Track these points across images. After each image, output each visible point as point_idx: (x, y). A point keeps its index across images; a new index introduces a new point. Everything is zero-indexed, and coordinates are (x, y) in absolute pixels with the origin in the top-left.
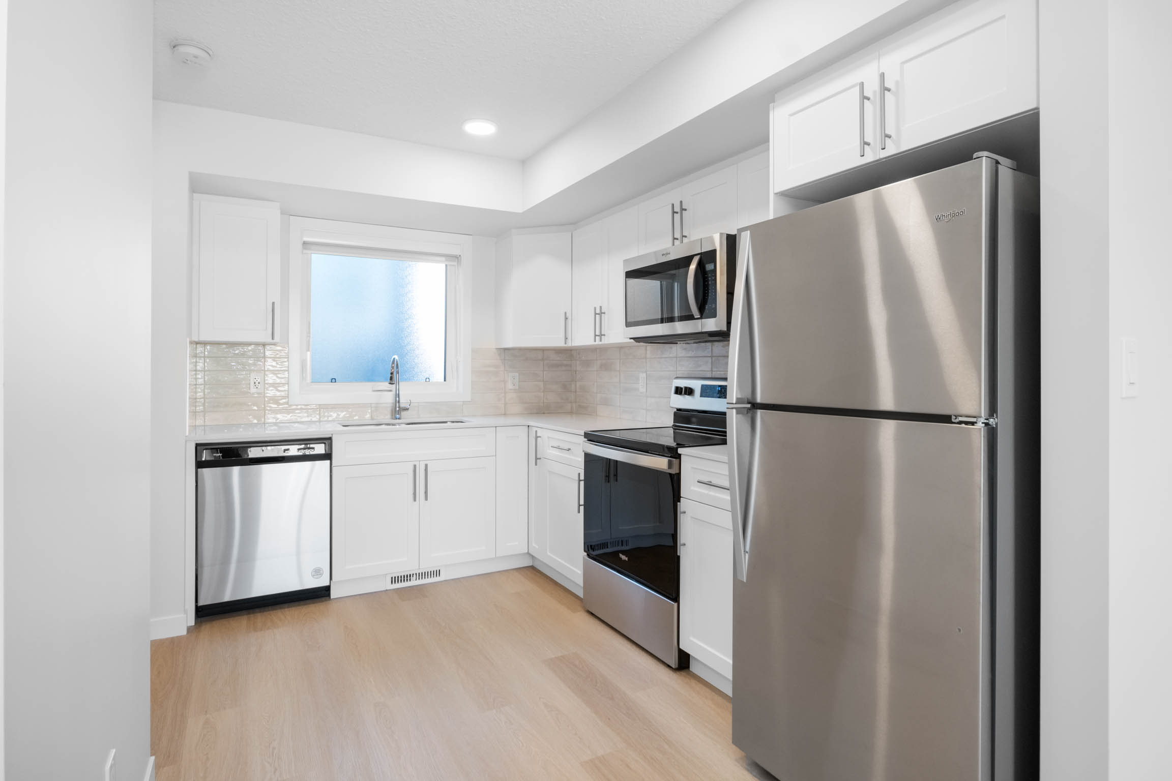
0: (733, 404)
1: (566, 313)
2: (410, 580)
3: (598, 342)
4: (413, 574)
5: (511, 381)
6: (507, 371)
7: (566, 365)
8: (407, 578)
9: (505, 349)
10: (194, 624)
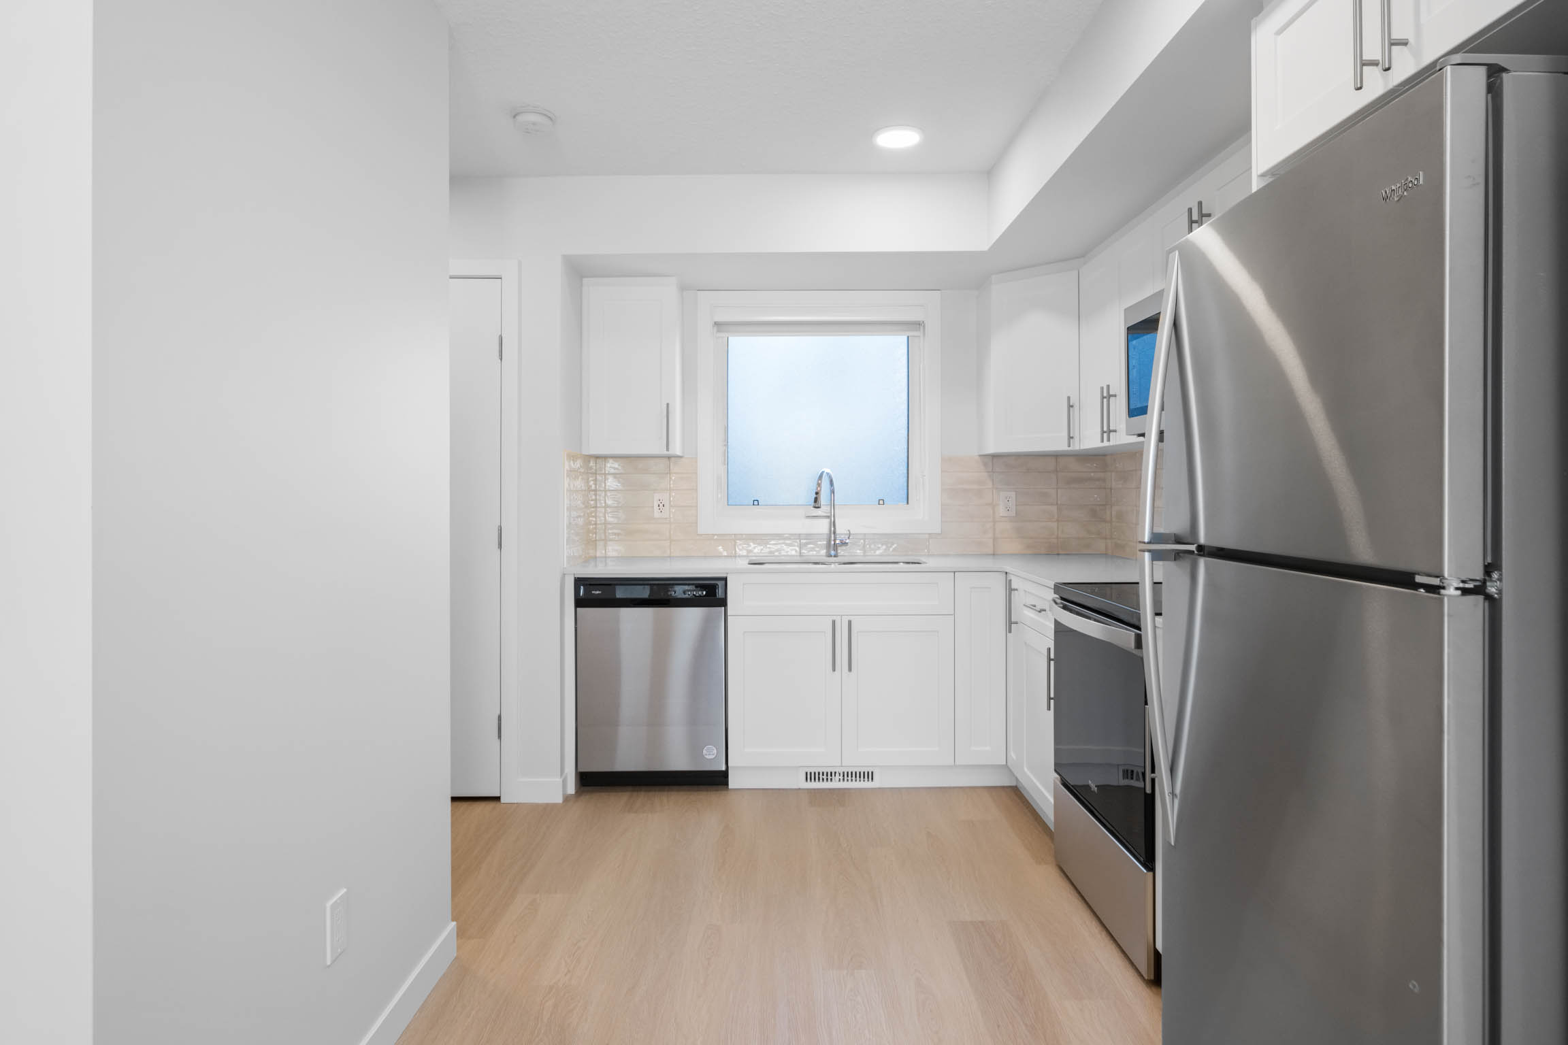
0: (1144, 543)
1: (1069, 398)
2: (831, 779)
3: (1106, 444)
4: (835, 773)
5: (1004, 503)
6: (997, 488)
7: (1098, 480)
8: (830, 776)
9: (994, 456)
10: (574, 793)
